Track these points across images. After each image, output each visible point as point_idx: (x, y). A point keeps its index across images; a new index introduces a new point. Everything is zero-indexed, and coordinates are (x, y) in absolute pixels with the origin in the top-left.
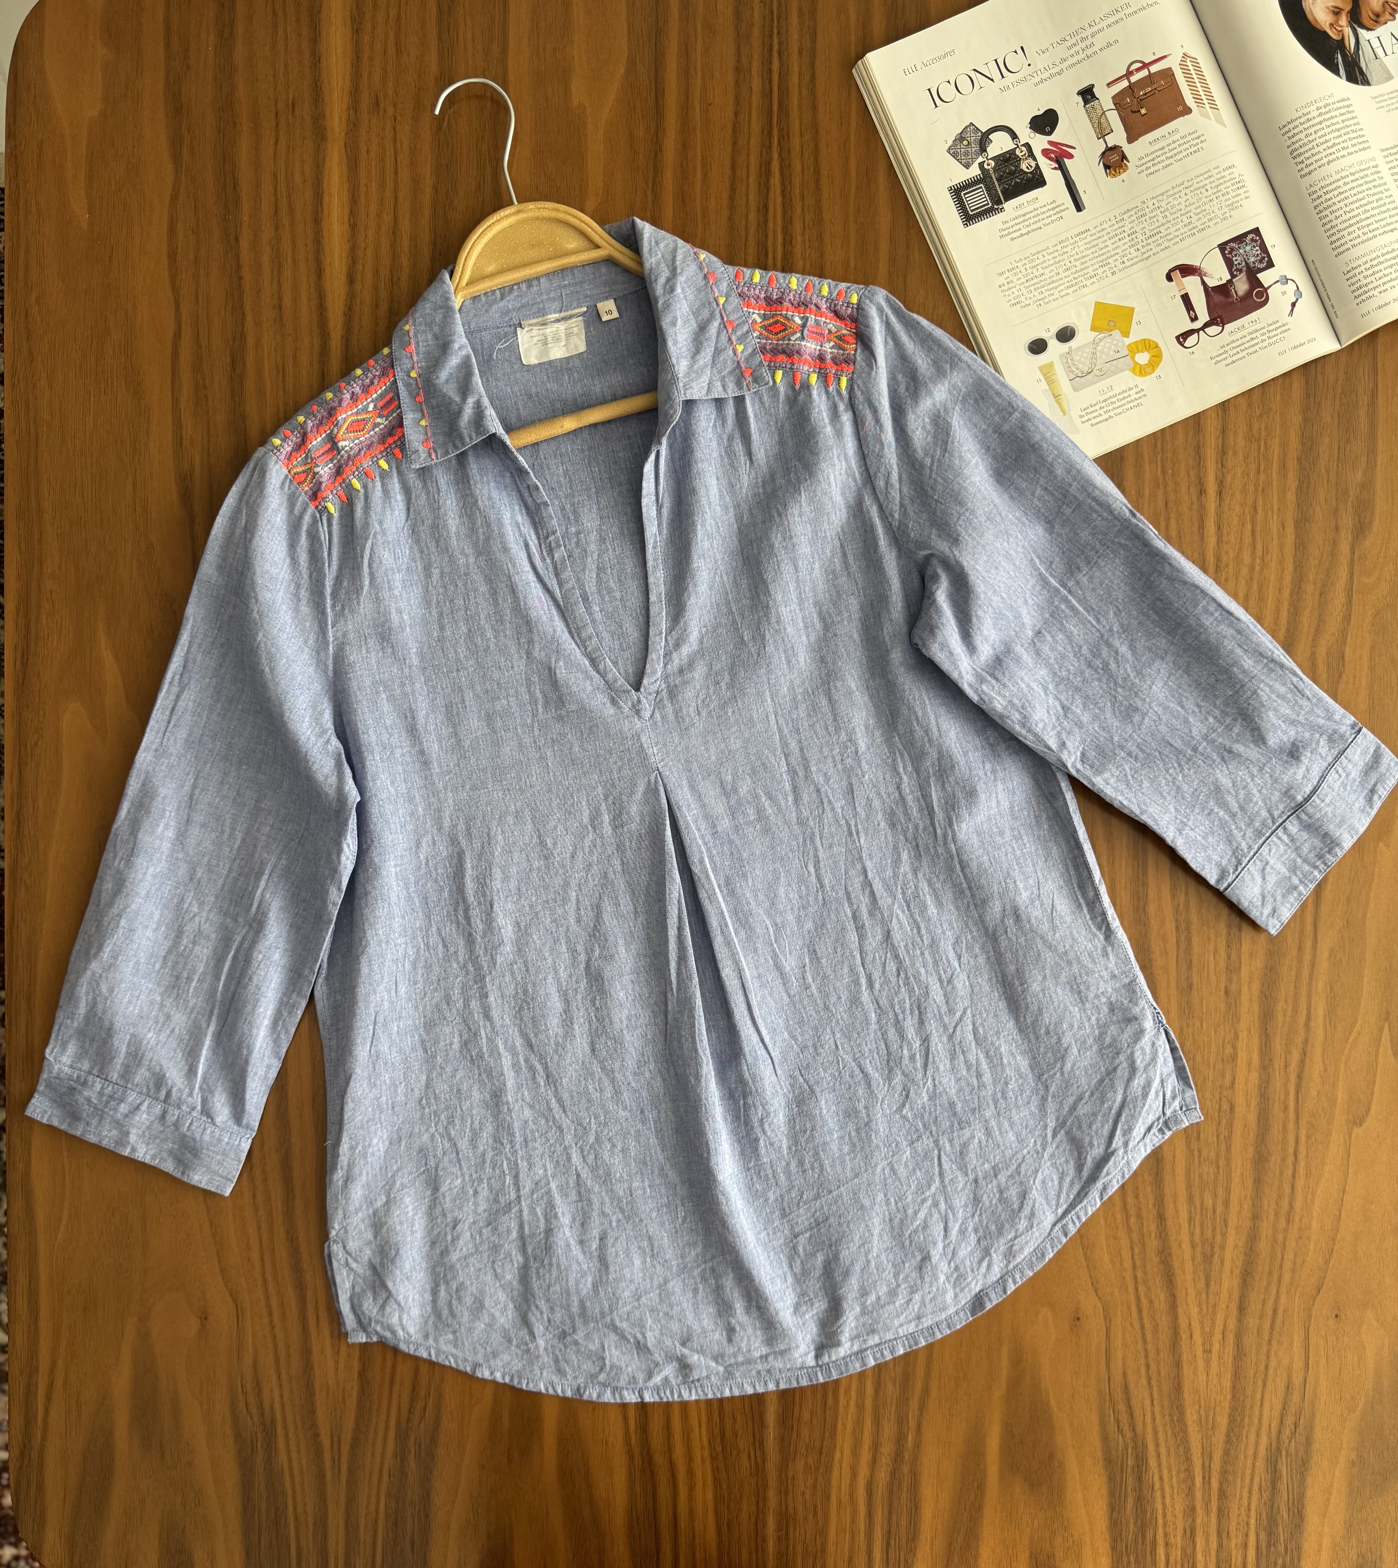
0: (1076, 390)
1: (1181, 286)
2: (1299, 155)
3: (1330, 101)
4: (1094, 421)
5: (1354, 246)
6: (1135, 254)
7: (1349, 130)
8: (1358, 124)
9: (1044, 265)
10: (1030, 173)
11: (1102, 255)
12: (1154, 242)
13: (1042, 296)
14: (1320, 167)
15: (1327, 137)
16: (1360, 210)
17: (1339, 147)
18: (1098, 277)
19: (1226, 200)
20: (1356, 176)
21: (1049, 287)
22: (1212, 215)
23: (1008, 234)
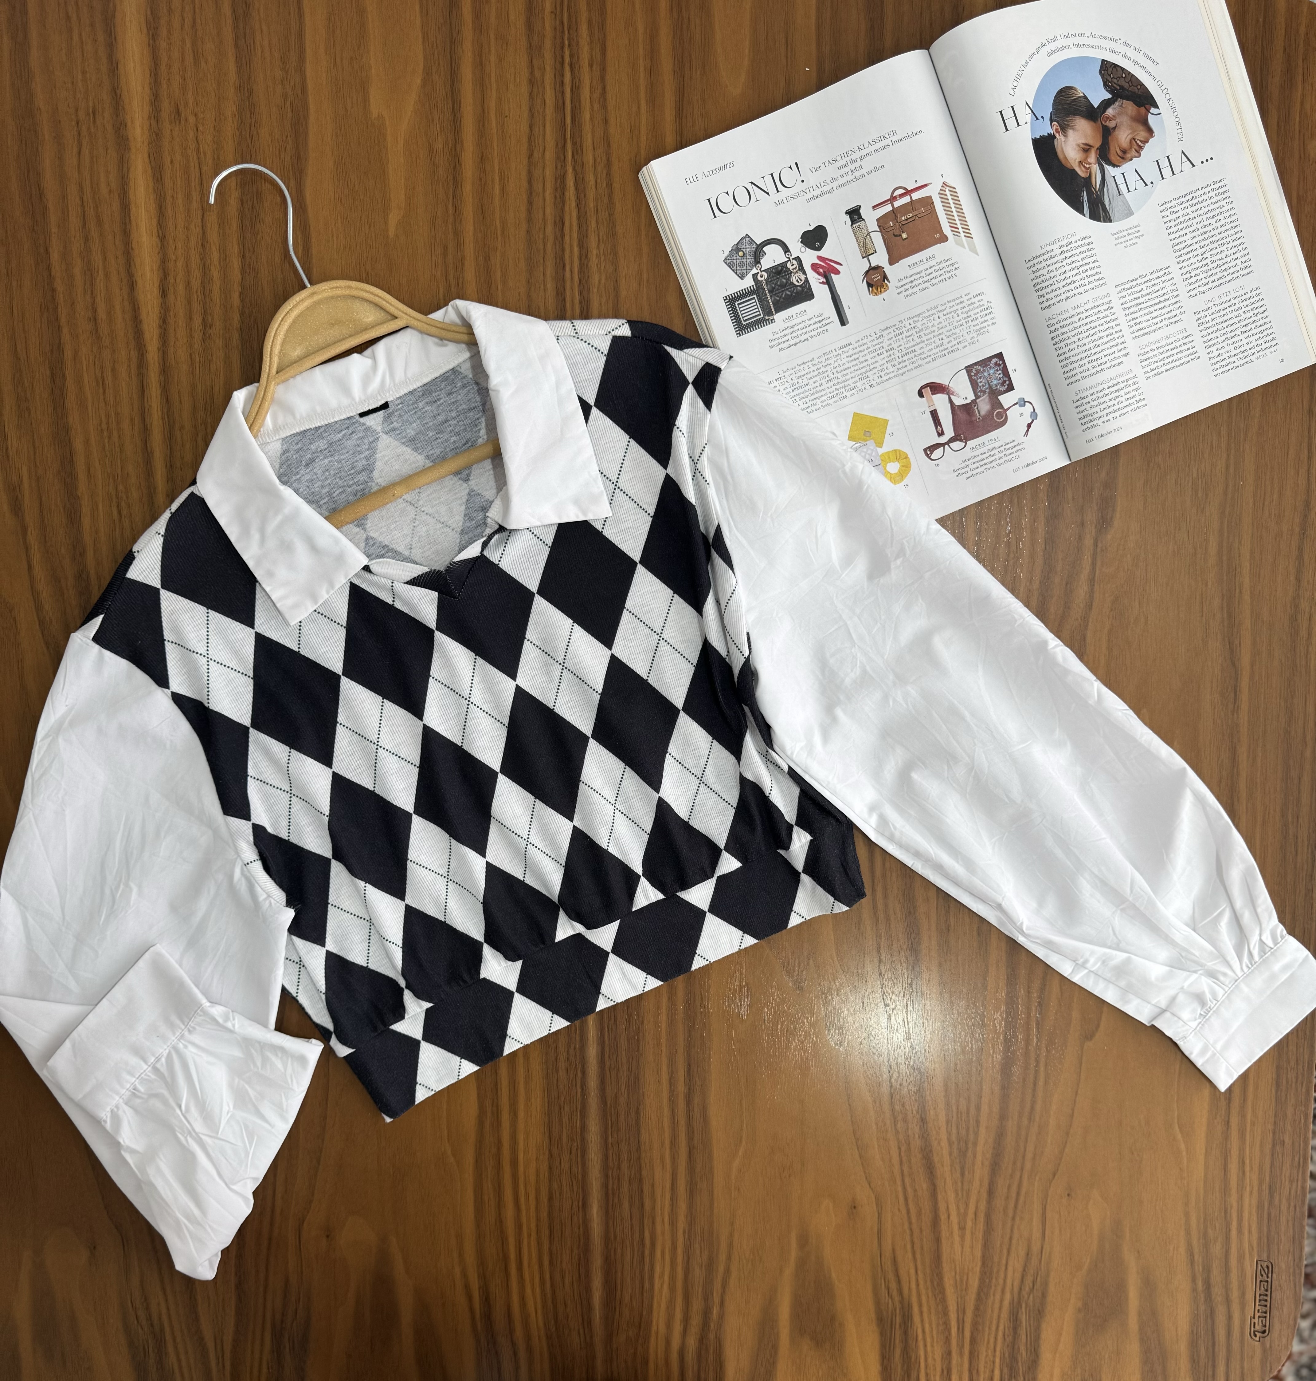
1: (931, 403)
2: (1042, 289)
3: (1073, 239)
5: (1083, 378)
6: (892, 369)
7: (1087, 267)
8: (1097, 261)
9: (809, 376)
10: (800, 286)
11: (862, 368)
12: (909, 359)
13: (806, 406)
14: (1058, 302)
15: (1067, 275)
16: (1091, 345)
17: (1077, 284)
18: (857, 389)
19: (974, 326)
20: (1091, 312)
21: (813, 397)
22: (962, 338)
23: (778, 344)
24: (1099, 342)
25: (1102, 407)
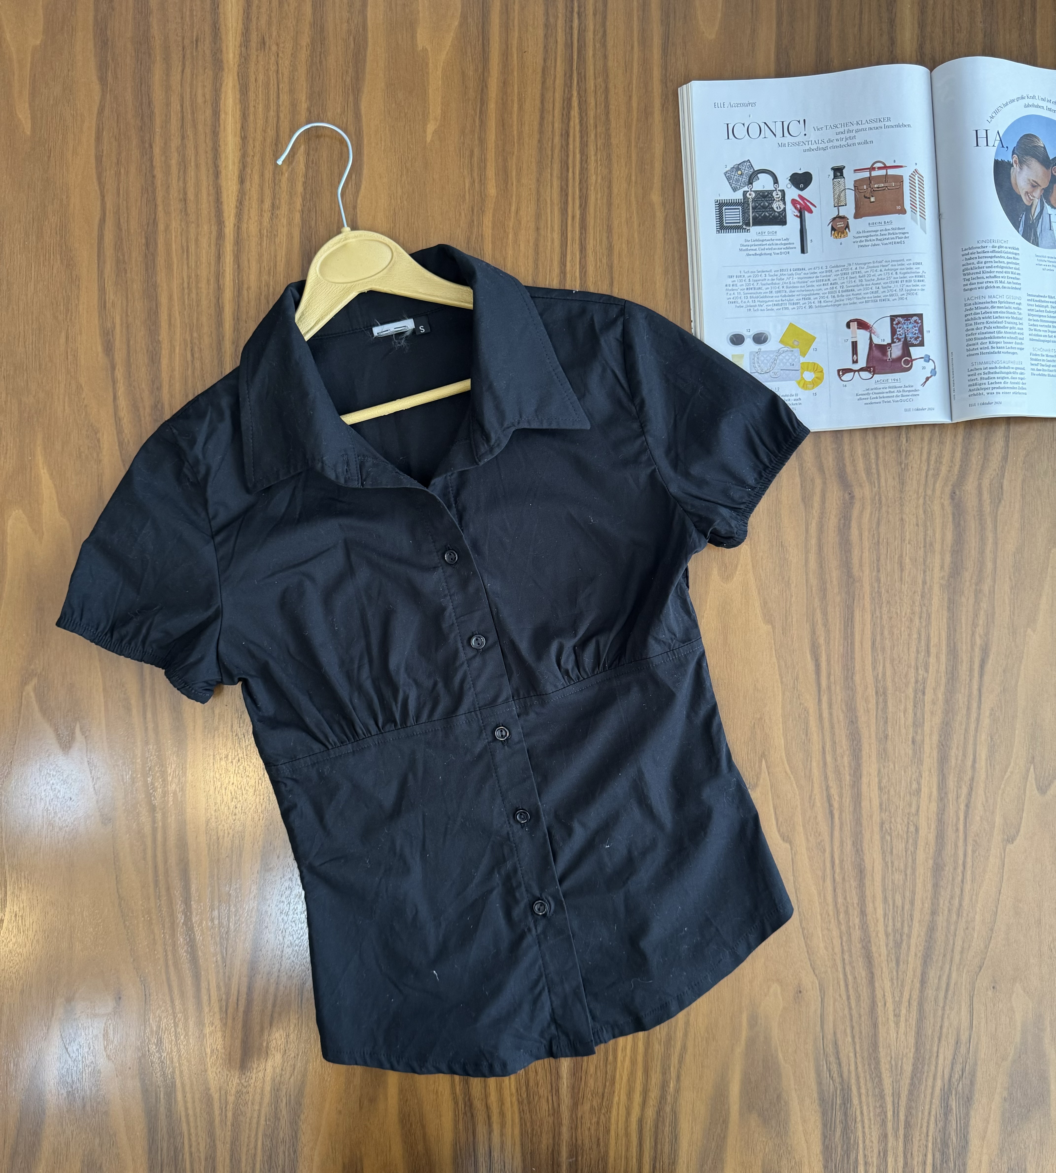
1: (855, 335)
2: (969, 274)
3: (1004, 245)
5: (982, 353)
6: (831, 300)
7: (1010, 270)
8: (1018, 269)
9: (763, 282)
10: (777, 212)
11: (808, 291)
12: (847, 296)
13: (754, 304)
14: (979, 288)
15: (993, 270)
16: (996, 330)
17: (998, 279)
18: (798, 305)
19: (907, 286)
20: (1003, 305)
21: (761, 300)
22: (894, 292)
23: (747, 250)
24: (1003, 330)
25: (991, 381)
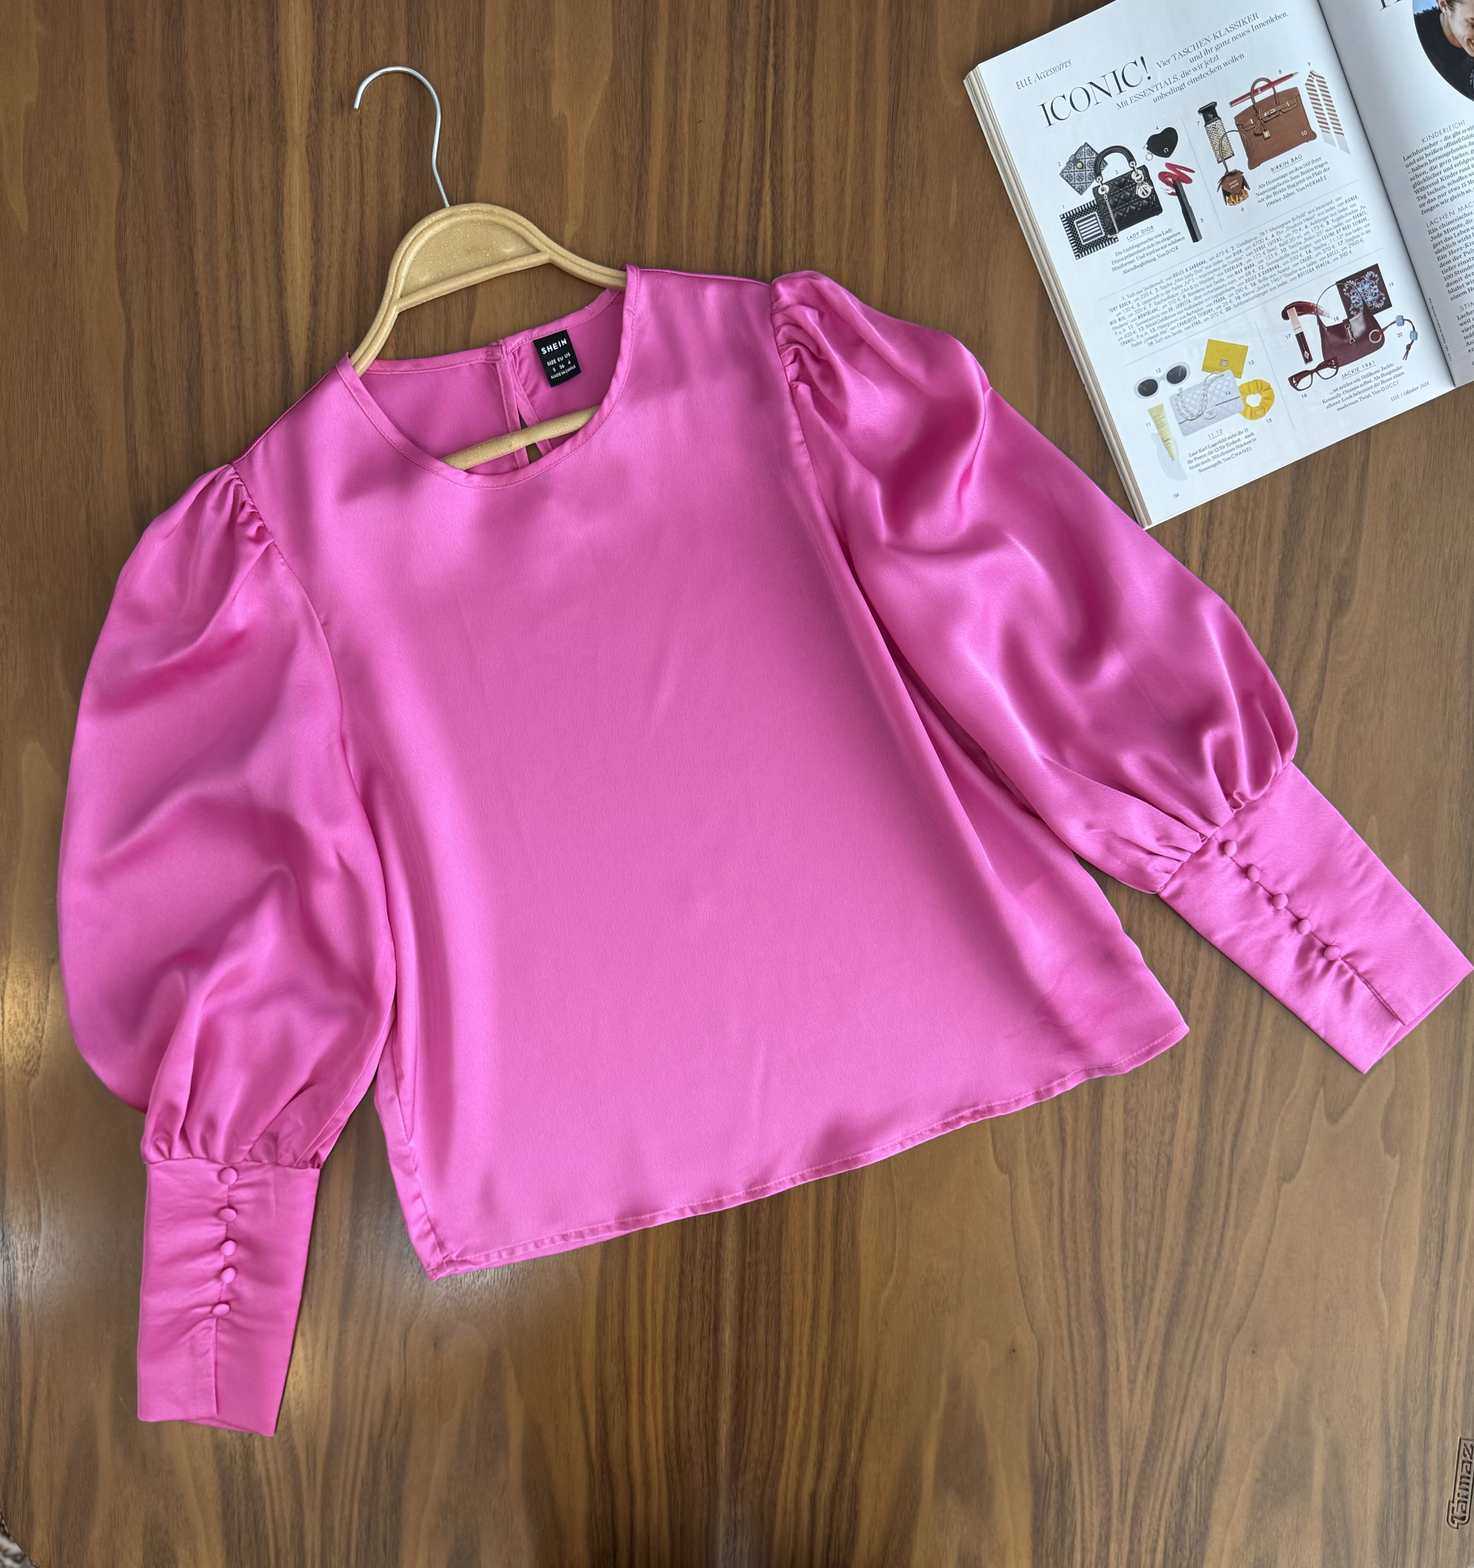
0: (1185, 434)
1: (1297, 324)
2: (1422, 189)
3: (1461, 129)
4: (1202, 467)
5: (1470, 290)
6: (1251, 289)
9: (1157, 300)
10: (1146, 199)
11: (1217, 289)
13: (1154, 334)
14: (1443, 203)
15: (1453, 171)
17: (1465, 181)
18: (1211, 313)
19: (1347, 235)
21: (1162, 324)
23: (1122, 265)
